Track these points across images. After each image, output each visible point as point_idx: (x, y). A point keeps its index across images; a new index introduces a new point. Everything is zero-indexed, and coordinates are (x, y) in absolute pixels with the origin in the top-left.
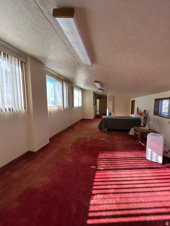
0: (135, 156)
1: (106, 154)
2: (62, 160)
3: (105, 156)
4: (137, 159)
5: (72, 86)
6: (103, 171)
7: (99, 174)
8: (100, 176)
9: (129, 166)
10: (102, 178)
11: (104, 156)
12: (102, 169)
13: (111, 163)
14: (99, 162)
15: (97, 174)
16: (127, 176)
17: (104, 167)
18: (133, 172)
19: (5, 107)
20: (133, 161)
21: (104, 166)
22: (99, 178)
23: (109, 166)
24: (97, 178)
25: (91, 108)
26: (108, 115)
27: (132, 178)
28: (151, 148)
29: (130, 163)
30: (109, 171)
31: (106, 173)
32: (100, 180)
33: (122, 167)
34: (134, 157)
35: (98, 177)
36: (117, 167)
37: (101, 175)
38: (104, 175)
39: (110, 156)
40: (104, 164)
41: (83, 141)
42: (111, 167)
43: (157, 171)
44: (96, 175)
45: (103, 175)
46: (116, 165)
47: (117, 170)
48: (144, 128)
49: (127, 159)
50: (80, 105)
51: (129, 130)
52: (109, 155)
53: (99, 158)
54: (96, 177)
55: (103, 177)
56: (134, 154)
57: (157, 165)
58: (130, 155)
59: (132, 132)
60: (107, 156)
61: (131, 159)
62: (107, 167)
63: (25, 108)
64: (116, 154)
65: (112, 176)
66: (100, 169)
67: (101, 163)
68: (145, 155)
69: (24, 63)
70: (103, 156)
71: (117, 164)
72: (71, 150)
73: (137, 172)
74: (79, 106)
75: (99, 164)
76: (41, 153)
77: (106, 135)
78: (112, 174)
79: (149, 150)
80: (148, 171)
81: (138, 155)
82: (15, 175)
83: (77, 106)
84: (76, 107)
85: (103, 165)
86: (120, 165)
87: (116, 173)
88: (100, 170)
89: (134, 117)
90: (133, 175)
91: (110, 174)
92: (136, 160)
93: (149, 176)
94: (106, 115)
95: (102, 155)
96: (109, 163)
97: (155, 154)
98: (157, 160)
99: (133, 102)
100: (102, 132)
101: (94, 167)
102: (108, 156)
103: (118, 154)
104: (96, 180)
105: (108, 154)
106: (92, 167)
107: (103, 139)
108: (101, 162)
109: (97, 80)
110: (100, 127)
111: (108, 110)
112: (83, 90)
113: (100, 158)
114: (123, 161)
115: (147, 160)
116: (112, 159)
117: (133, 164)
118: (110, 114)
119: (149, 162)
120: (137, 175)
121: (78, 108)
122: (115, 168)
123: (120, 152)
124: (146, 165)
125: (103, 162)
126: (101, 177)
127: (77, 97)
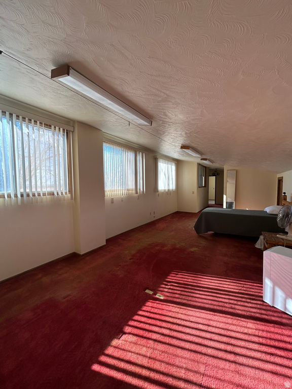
0: (240, 290)
1: (183, 276)
2: (109, 272)
3: (179, 279)
4: (240, 295)
6: (161, 303)
8: (151, 308)
9: (215, 305)
10: (152, 313)
11: (177, 278)
12: (162, 298)
13: (183, 293)
14: (163, 286)
15: (149, 304)
16: (200, 322)
17: (168, 296)
18: (216, 318)
20: (230, 297)
21: (168, 294)
22: (147, 311)
23: (177, 296)
24: (144, 311)
25: (193, 193)
26: (225, 206)
27: (207, 327)
28: (270, 279)
29: (221, 300)
30: (170, 304)
31: (164, 307)
32: (148, 314)
33: (199, 304)
34: (237, 291)
35: (147, 310)
36: (190, 300)
37: (153, 308)
38: (158, 309)
39: (189, 280)
40: (170, 291)
41: (158, 248)
42: (178, 298)
43: (272, 329)
44: (145, 306)
45: (156, 308)
46: (190, 298)
47: (187, 307)
48: (284, 237)
49: (218, 292)
50: (172, 186)
51: (257, 239)
52: (188, 278)
53: (167, 280)
54: (144, 308)
55: (156, 311)
56: (239, 285)
57: (282, 317)
58: (229, 287)
59: (260, 243)
60: (184, 280)
62: (171, 297)
64: (202, 280)
65: (170, 314)
66: (158, 297)
67: (165, 288)
68: (260, 291)
69: (72, 131)
71: (192, 297)
72: (130, 259)
73: (224, 320)
75: (162, 289)
77: (203, 243)
78: (173, 310)
80: (251, 324)
81: (248, 289)
82: (46, 280)
83: (165, 190)
84: (163, 191)
85: (167, 292)
86: (197, 300)
87: (181, 311)
88: (157, 299)
90: (212, 323)
91: (170, 309)
92: (236, 298)
93: (246, 334)
94: (222, 205)
95: (174, 275)
96: (179, 292)
98: (286, 308)
100: (201, 236)
101: (151, 293)
102: (186, 280)
103: (206, 280)
104: (140, 313)
105: (187, 277)
106: (147, 291)
107: (193, 249)
108: (167, 287)
110: (197, 228)
111: (225, 197)
113: (169, 280)
115: (261, 303)
116: (190, 287)
117: (226, 303)
119: (264, 307)
120: (221, 325)
121: (168, 193)
122: (184, 301)
123: (212, 277)
124: (254, 312)
125: (169, 287)
126: (153, 310)
127: (165, 174)
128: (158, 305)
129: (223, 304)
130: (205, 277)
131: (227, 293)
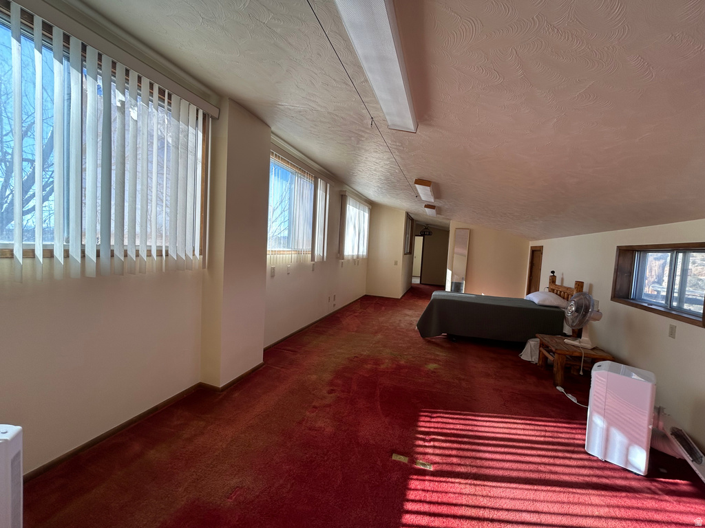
0: (545, 436)
1: (445, 420)
2: (300, 423)
3: (439, 425)
4: (550, 447)
5: (341, 191)
6: (435, 479)
7: (419, 487)
8: (424, 494)
9: (525, 471)
10: (430, 503)
11: (436, 425)
12: (431, 468)
13: (461, 453)
14: (421, 443)
15: (414, 484)
16: (520, 508)
17: (438, 463)
18: (542, 496)
19: (148, 244)
21: (437, 459)
22: (420, 501)
23: (455, 460)
24: (413, 501)
25: (396, 263)
26: (448, 287)
27: (537, 515)
28: (604, 416)
29: (527, 459)
30: (453, 480)
31: (444, 487)
32: (426, 508)
33: (500, 473)
34: (542, 439)
35: (418, 498)
36: (481, 467)
37: (428, 491)
38: (437, 492)
39: (458, 427)
40: (438, 451)
41: (369, 367)
42: (459, 465)
43: (628, 502)
44: (410, 489)
45: (433, 492)
46: (479, 462)
47: (484, 480)
48: (576, 343)
49: (515, 444)
50: (363, 251)
51: (522, 346)
52: (454, 424)
53: (420, 429)
54: (411, 495)
55: (435, 497)
57: (626, 478)
58: (527, 432)
59: (530, 352)
60: (448, 426)
61: (531, 444)
62: (447, 464)
63: (202, 252)
64: (479, 423)
65: (464, 500)
66: (422, 467)
67: (426, 446)
68: (580, 436)
69: (213, 118)
70: (432, 425)
71: (481, 459)
72: (330, 392)
73: (554, 497)
74: (358, 256)
75: (421, 450)
76: (236, 395)
77: (442, 355)
78: (464, 491)
79: (596, 422)
80: (595, 497)
81: (556, 435)
82: (157, 455)
83: (353, 256)
84: (350, 258)
85: (433, 454)
86: (491, 464)
87: (479, 490)
88: (424, 473)
89: (541, 303)
90: (540, 507)
91: (458, 491)
93: (600, 517)
94: (443, 287)
95: (428, 419)
96: (454, 452)
97: (618, 438)
98: (627, 461)
99: (536, 253)
100: (429, 342)
101: (403, 459)
102: (452, 426)
103: (484, 424)
104: (409, 506)
105: (451, 421)
106: (396, 457)
107: (432, 366)
108: (427, 444)
109: (426, 176)
110: (424, 326)
111: (449, 273)
112: (373, 207)
113: (423, 429)
114: (503, 450)
115: (587, 457)
116: (465, 440)
117: (539, 464)
118: (457, 287)
119: (595, 464)
120: (556, 508)
121: (356, 261)
122: (474, 470)
123: (490, 417)
124: (585, 475)
125: (432, 444)
126: (428, 497)
127: (355, 227)
128: (432, 484)
129: (536, 466)
130: (480, 418)
131: (529, 445)
